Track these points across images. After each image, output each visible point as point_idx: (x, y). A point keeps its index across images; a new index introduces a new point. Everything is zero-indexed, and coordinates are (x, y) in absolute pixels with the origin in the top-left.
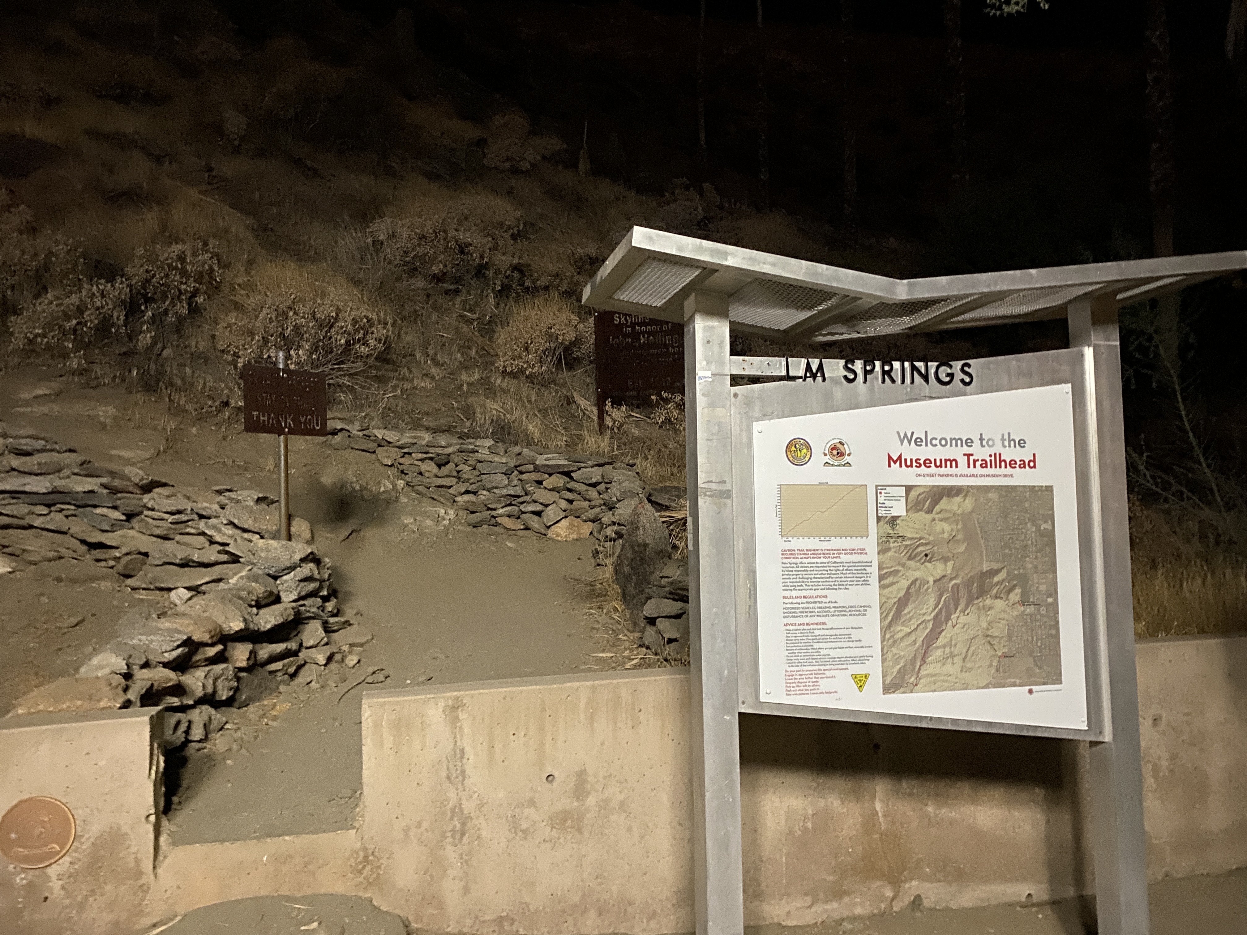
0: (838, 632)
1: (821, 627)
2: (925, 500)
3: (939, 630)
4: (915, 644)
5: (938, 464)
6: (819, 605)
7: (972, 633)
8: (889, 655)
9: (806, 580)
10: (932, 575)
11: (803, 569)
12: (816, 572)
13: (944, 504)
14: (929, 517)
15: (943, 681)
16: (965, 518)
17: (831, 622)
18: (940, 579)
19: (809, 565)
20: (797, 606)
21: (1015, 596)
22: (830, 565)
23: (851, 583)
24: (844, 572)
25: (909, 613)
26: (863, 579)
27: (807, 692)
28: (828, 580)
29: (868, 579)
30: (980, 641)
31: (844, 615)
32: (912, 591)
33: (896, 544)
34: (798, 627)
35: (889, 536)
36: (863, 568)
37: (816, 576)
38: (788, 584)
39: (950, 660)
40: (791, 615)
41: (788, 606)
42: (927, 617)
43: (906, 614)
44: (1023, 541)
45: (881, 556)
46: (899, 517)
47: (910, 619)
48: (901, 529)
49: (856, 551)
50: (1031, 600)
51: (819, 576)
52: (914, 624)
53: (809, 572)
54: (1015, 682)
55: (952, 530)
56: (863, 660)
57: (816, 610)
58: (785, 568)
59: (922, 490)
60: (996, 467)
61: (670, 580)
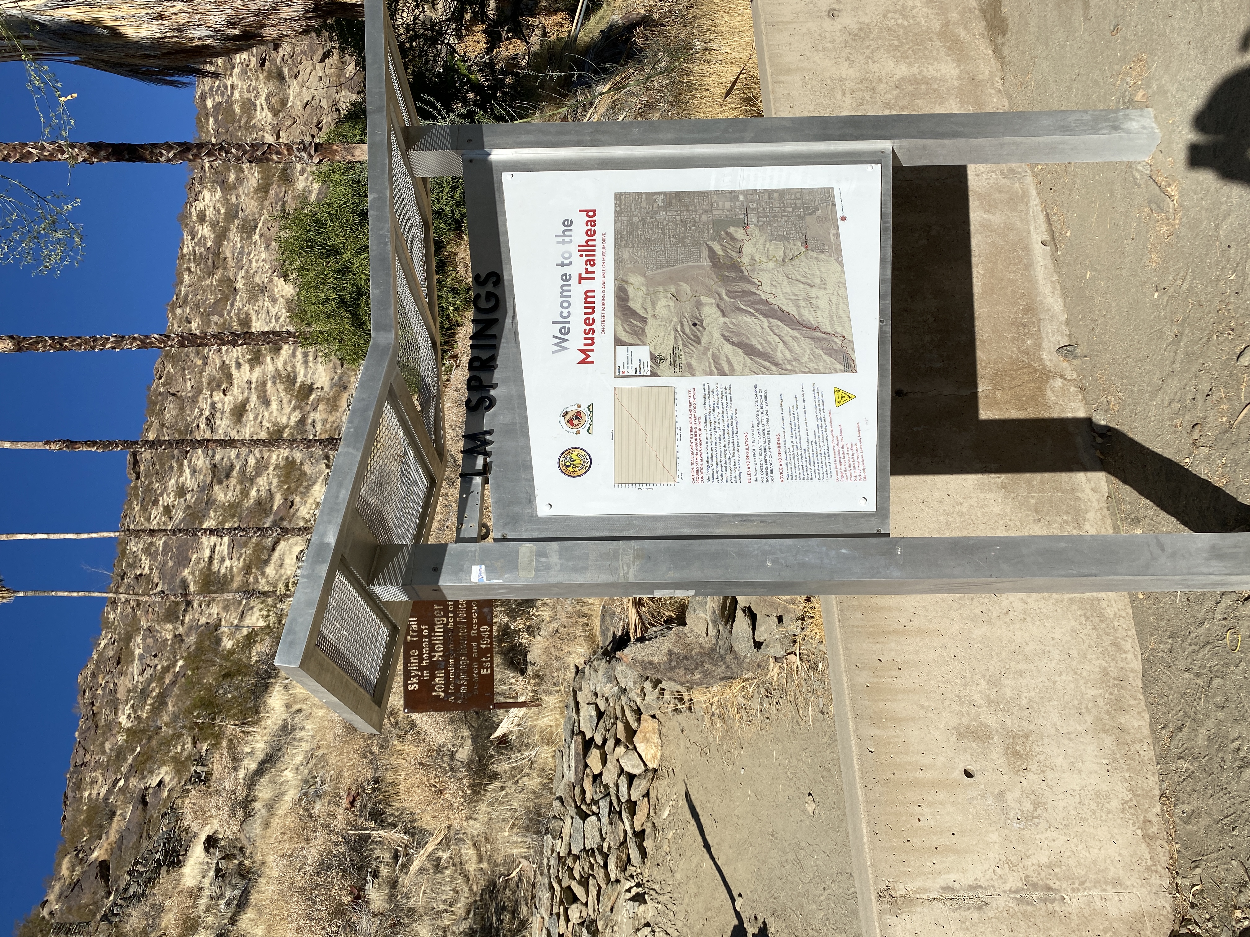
0: (787, 422)
1: (782, 439)
2: (631, 325)
3: (779, 313)
4: (796, 337)
5: (590, 310)
6: (756, 442)
7: (782, 278)
8: (811, 365)
9: (728, 457)
10: (716, 319)
11: (714, 459)
12: (718, 444)
13: (636, 305)
14: (650, 321)
15: (837, 308)
16: (651, 283)
17: (775, 429)
18: (722, 311)
19: (710, 452)
20: (758, 467)
21: (739, 233)
22: (708, 429)
23: (729, 405)
24: (716, 413)
25: (761, 344)
26: (724, 393)
27: (860, 457)
28: (726, 431)
29: (723, 387)
30: (789, 269)
31: (767, 414)
32: (736, 340)
33: (683, 357)
34: (784, 466)
35: (674, 364)
36: (711, 393)
37: (722, 444)
38: (733, 476)
39: (813, 301)
40: (769, 474)
41: (759, 476)
42: (766, 324)
43: (763, 347)
44: (676, 225)
45: (697, 373)
46: (651, 353)
47: (768, 342)
48: (665, 350)
49: (692, 400)
50: (742, 216)
51: (722, 441)
52: (772, 338)
53: (718, 452)
54: (834, 235)
55: (666, 297)
56: (818, 394)
57: (763, 445)
58: (714, 479)
59: (620, 329)
60: (594, 251)
61: (711, 625)
